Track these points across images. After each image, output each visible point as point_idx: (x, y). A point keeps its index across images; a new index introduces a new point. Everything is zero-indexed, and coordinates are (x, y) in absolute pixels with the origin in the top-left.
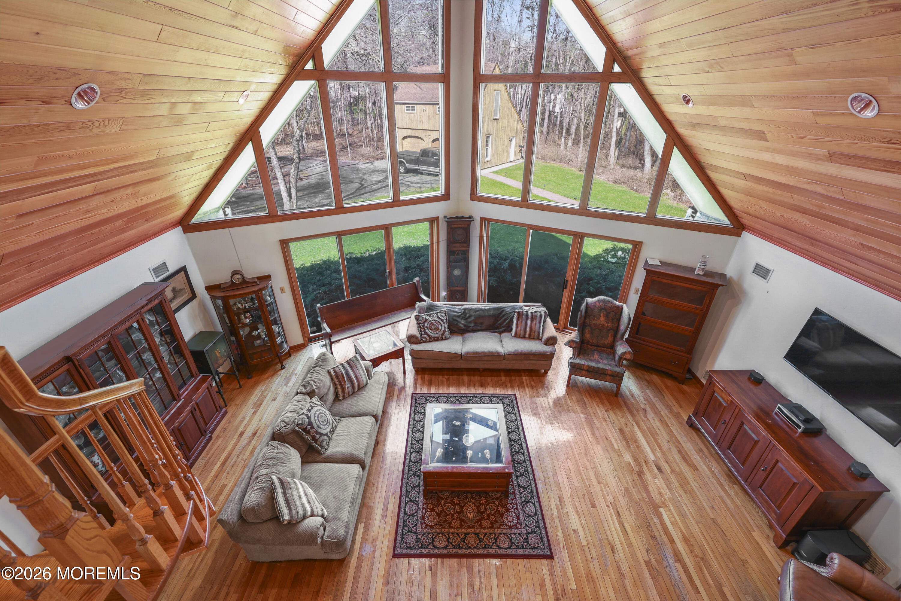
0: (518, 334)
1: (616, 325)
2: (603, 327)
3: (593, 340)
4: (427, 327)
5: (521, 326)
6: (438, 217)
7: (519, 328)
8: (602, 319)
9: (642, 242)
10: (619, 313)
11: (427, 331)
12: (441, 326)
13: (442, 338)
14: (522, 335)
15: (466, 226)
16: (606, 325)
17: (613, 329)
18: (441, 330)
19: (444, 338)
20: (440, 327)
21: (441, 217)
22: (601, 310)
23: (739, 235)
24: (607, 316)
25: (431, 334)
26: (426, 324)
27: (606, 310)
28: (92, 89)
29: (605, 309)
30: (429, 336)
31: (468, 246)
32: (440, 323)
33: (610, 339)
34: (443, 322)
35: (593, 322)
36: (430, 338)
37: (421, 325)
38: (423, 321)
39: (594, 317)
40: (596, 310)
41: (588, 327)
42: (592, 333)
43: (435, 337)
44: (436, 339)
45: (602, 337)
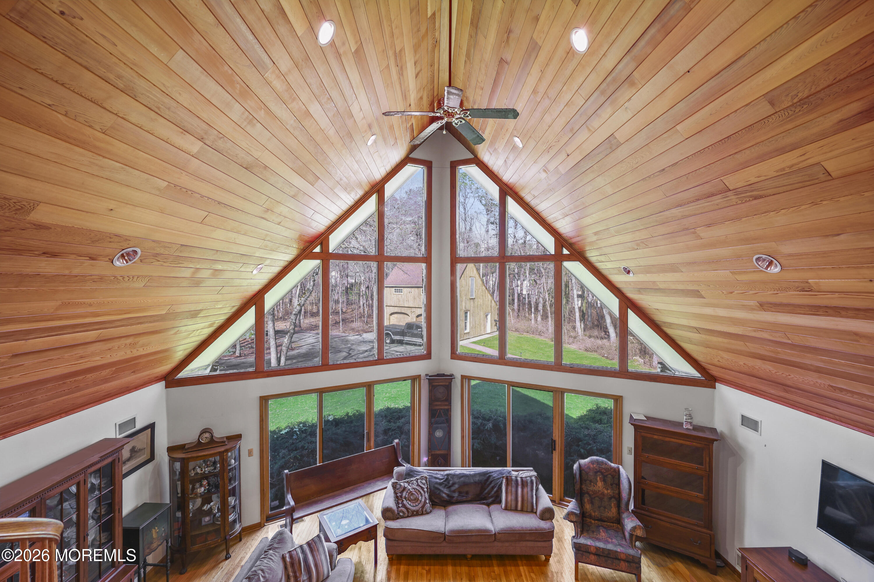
0: (509, 505)
1: (617, 492)
2: (603, 494)
3: (595, 512)
4: (405, 498)
5: (511, 495)
6: (420, 375)
7: (509, 498)
8: (600, 484)
9: (621, 397)
10: (617, 477)
11: (405, 502)
12: (422, 495)
14: (513, 506)
15: (447, 384)
16: (606, 492)
17: (614, 497)
18: (421, 501)
19: (424, 512)
20: (420, 498)
21: (423, 374)
22: (596, 472)
23: (715, 388)
24: (604, 480)
25: (410, 507)
26: (404, 494)
27: (602, 473)
28: (135, 252)
29: (600, 471)
30: (407, 509)
31: (450, 404)
32: (420, 492)
33: (614, 510)
34: (423, 490)
35: (591, 488)
36: (408, 512)
37: (399, 495)
38: (401, 490)
39: (591, 481)
40: (591, 474)
41: (586, 495)
42: (592, 503)
43: (414, 511)
44: (415, 513)
45: (605, 508)
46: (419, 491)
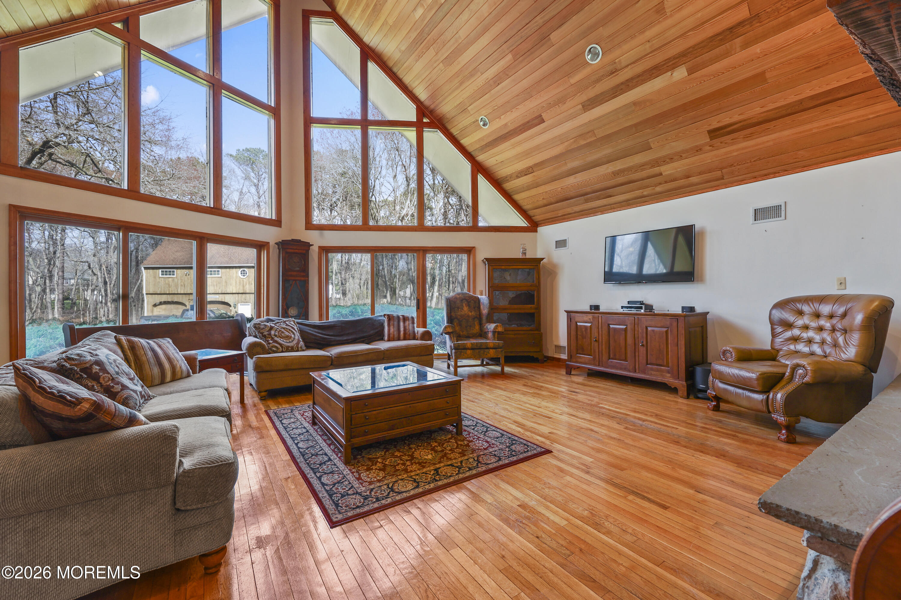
0: (391, 336)
1: (478, 313)
2: (468, 316)
3: (463, 332)
4: (275, 336)
5: (394, 327)
6: (269, 243)
7: (392, 330)
8: (466, 309)
9: (474, 247)
10: (477, 302)
11: (276, 339)
12: (294, 334)
13: (298, 348)
14: (396, 336)
15: (304, 252)
16: (470, 314)
17: (476, 317)
18: (294, 339)
19: (300, 349)
20: (293, 336)
21: (272, 243)
22: (462, 300)
23: (536, 231)
24: (469, 305)
25: (283, 343)
26: (273, 332)
27: (467, 300)
29: (465, 299)
30: (281, 345)
31: (307, 276)
32: (292, 331)
33: (477, 327)
34: (294, 330)
35: (459, 314)
36: (282, 347)
37: (266, 333)
38: (267, 329)
39: (458, 308)
40: (458, 302)
41: (456, 320)
42: (460, 325)
43: (289, 347)
44: (290, 349)
45: (470, 326)
46: (290, 330)
